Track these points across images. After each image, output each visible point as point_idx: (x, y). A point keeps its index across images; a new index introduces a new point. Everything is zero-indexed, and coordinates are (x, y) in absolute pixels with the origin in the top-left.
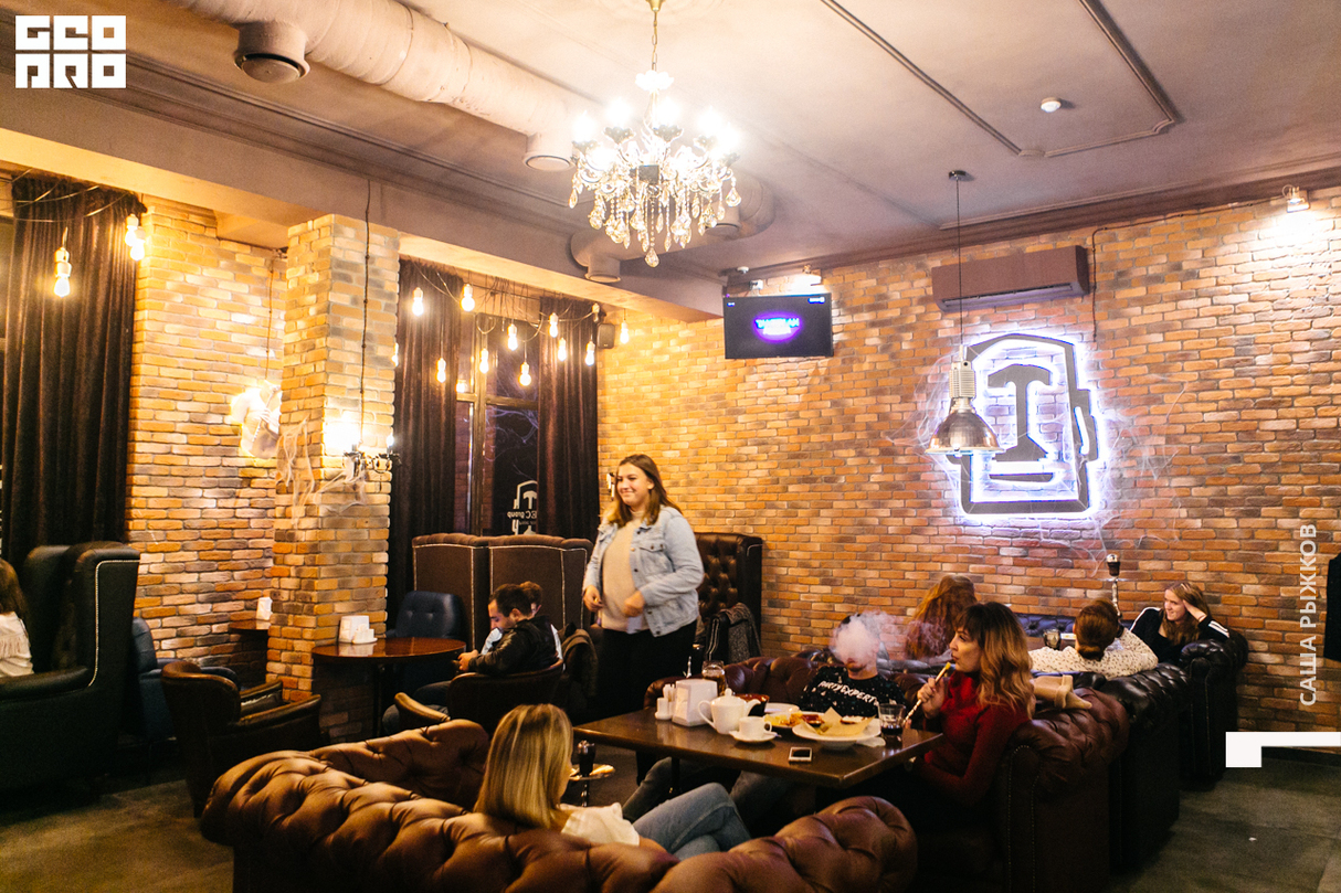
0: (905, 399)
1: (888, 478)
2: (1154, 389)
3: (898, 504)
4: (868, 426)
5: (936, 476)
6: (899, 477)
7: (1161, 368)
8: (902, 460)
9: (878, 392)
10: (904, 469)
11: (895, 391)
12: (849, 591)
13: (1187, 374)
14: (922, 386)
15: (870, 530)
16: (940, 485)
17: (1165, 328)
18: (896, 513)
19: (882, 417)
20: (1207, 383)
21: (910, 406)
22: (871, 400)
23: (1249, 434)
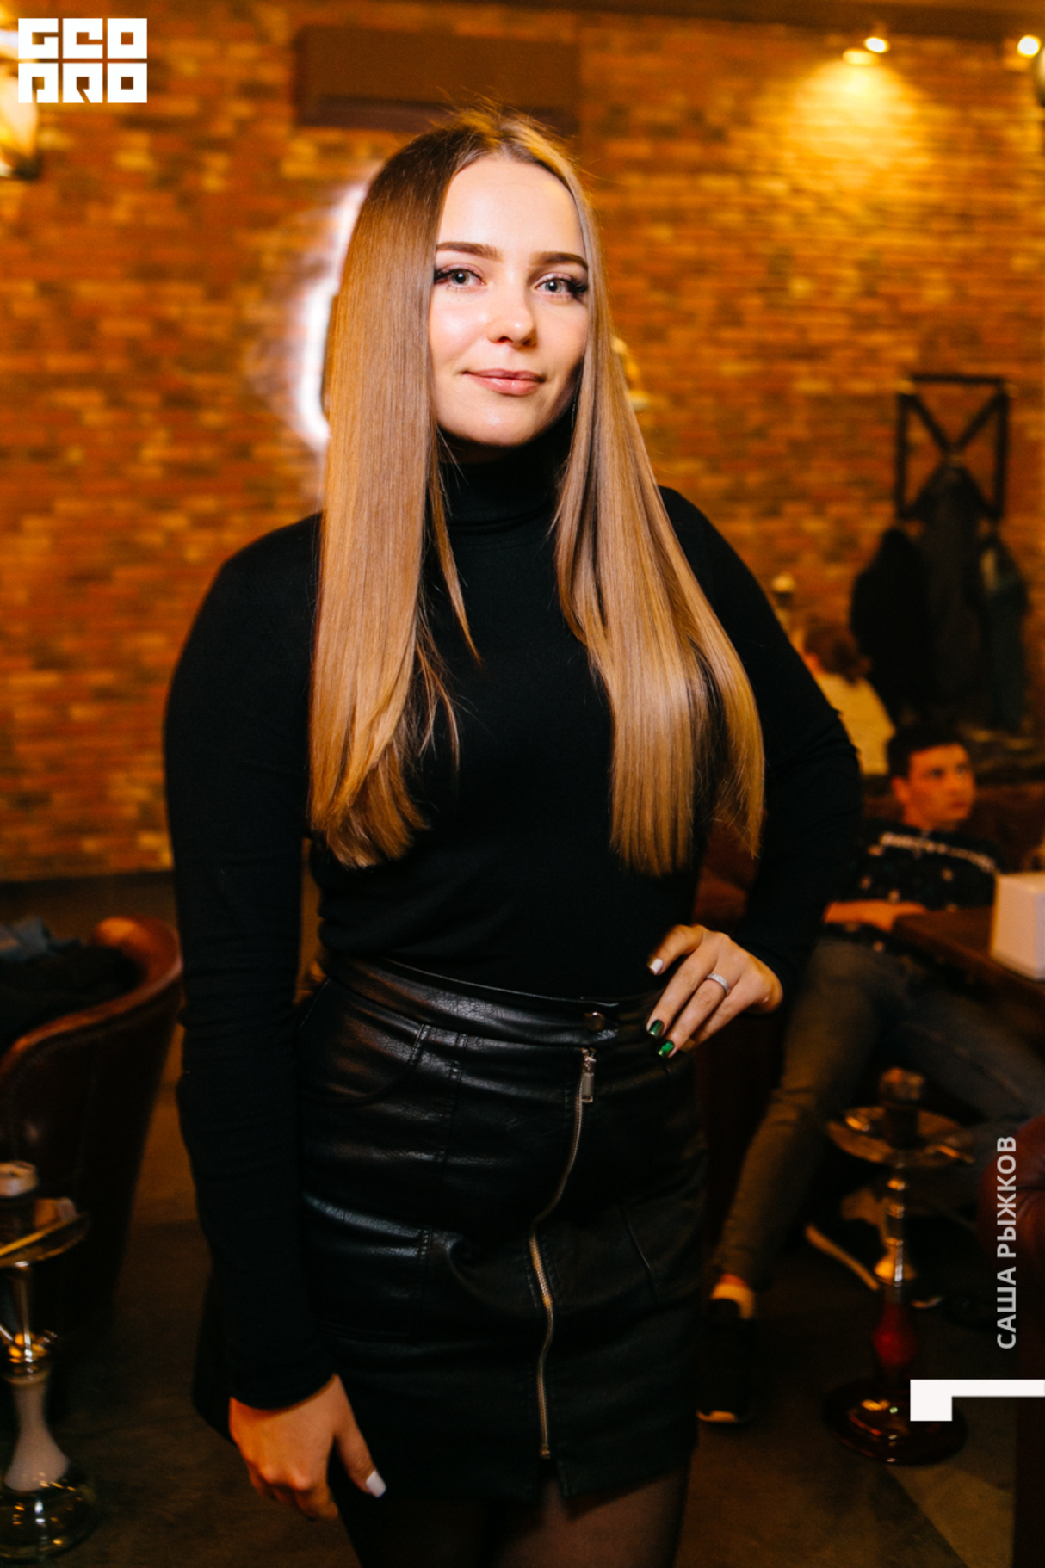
0: (217, 293)
1: (181, 453)
2: (657, 318)
3: (206, 504)
4: (132, 346)
5: (285, 451)
6: (207, 453)
7: (667, 283)
8: (211, 419)
9: (151, 273)
10: (215, 436)
11: (192, 274)
12: (102, 678)
13: (701, 298)
14: (251, 272)
15: (145, 556)
16: (294, 469)
17: (675, 217)
18: (204, 522)
19: (167, 328)
20: (729, 315)
21: (223, 310)
22: (132, 290)
23: (777, 397)
